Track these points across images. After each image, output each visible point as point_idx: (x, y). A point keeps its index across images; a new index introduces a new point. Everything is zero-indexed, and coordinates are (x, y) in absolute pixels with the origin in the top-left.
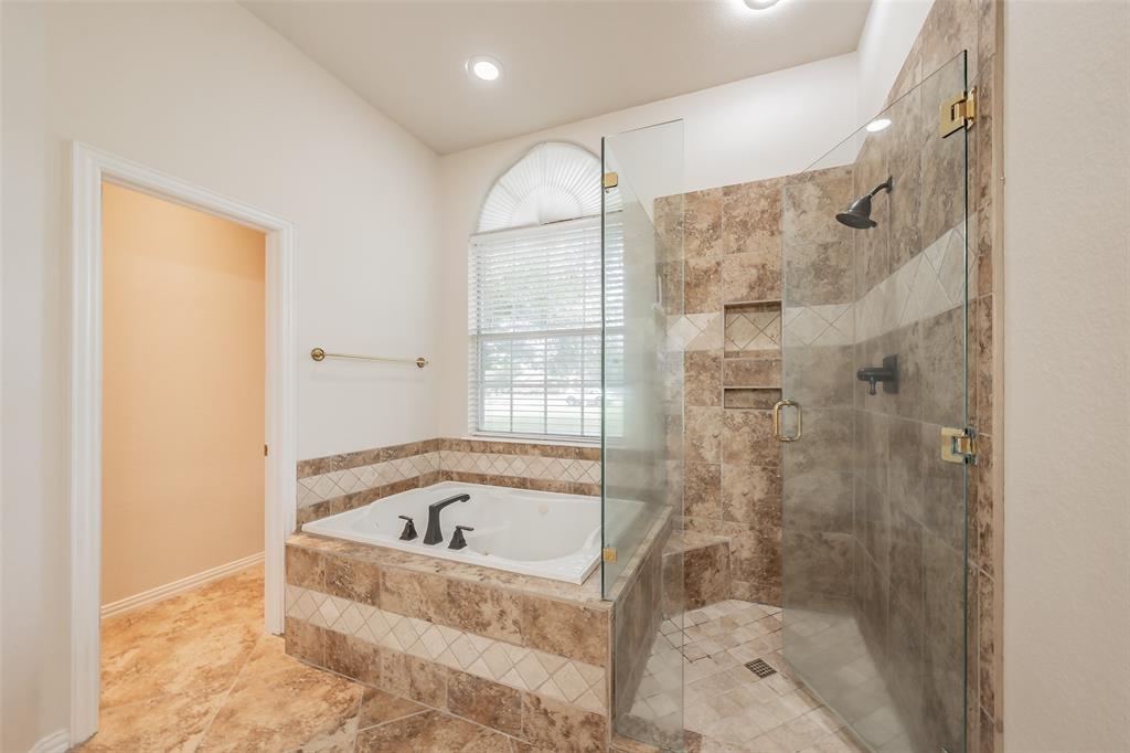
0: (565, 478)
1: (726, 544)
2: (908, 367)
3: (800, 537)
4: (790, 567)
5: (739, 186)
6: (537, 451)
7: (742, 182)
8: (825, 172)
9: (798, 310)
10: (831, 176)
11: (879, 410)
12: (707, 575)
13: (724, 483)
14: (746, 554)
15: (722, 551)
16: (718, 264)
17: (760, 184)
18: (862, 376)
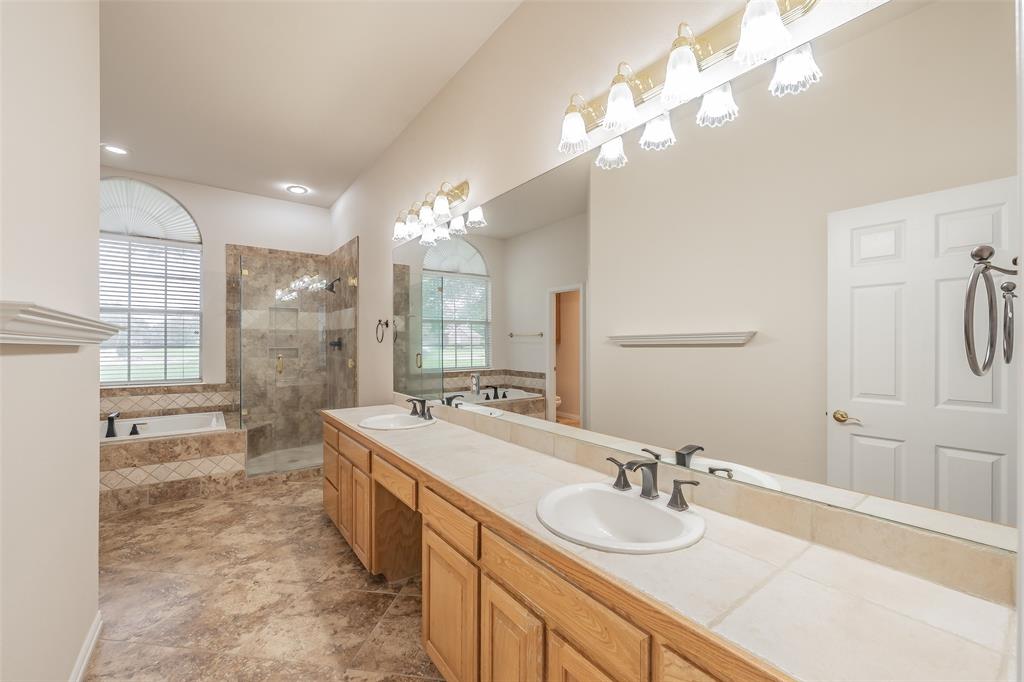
0: (155, 407)
1: (270, 425)
2: (344, 342)
3: (306, 414)
4: (303, 428)
5: (277, 251)
6: (125, 393)
7: (279, 249)
8: (317, 256)
9: (306, 314)
10: (320, 258)
11: (336, 355)
12: (262, 440)
13: (269, 395)
14: (280, 428)
15: (269, 428)
16: (266, 286)
17: (288, 253)
18: (331, 344)
